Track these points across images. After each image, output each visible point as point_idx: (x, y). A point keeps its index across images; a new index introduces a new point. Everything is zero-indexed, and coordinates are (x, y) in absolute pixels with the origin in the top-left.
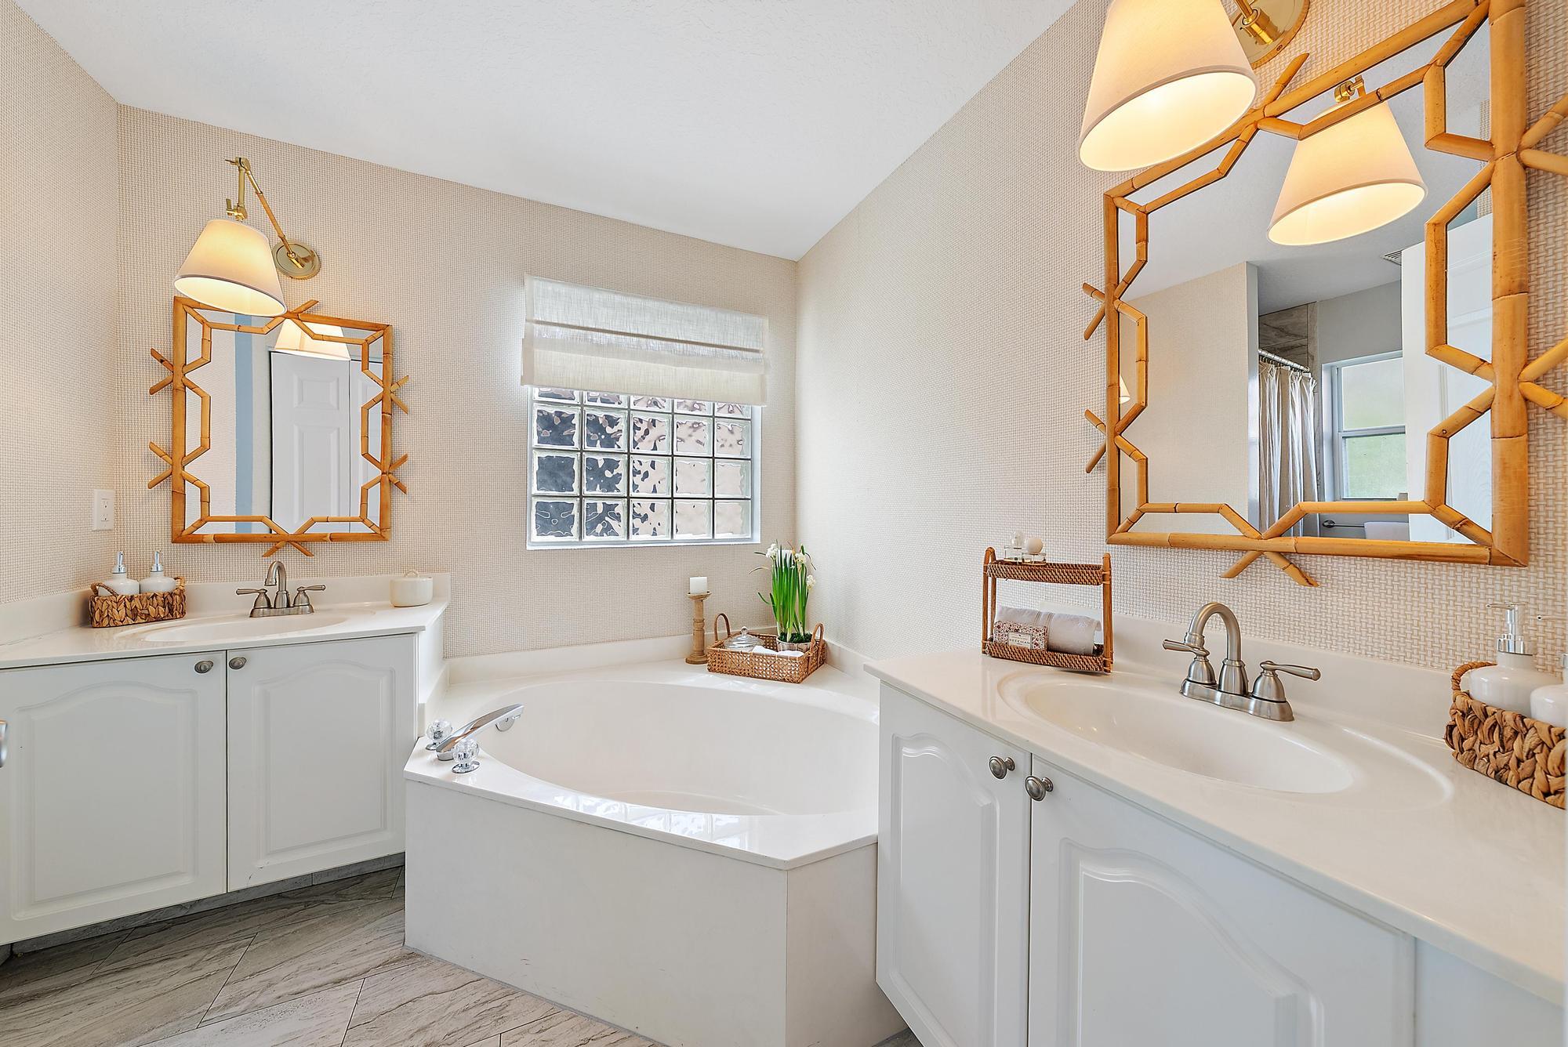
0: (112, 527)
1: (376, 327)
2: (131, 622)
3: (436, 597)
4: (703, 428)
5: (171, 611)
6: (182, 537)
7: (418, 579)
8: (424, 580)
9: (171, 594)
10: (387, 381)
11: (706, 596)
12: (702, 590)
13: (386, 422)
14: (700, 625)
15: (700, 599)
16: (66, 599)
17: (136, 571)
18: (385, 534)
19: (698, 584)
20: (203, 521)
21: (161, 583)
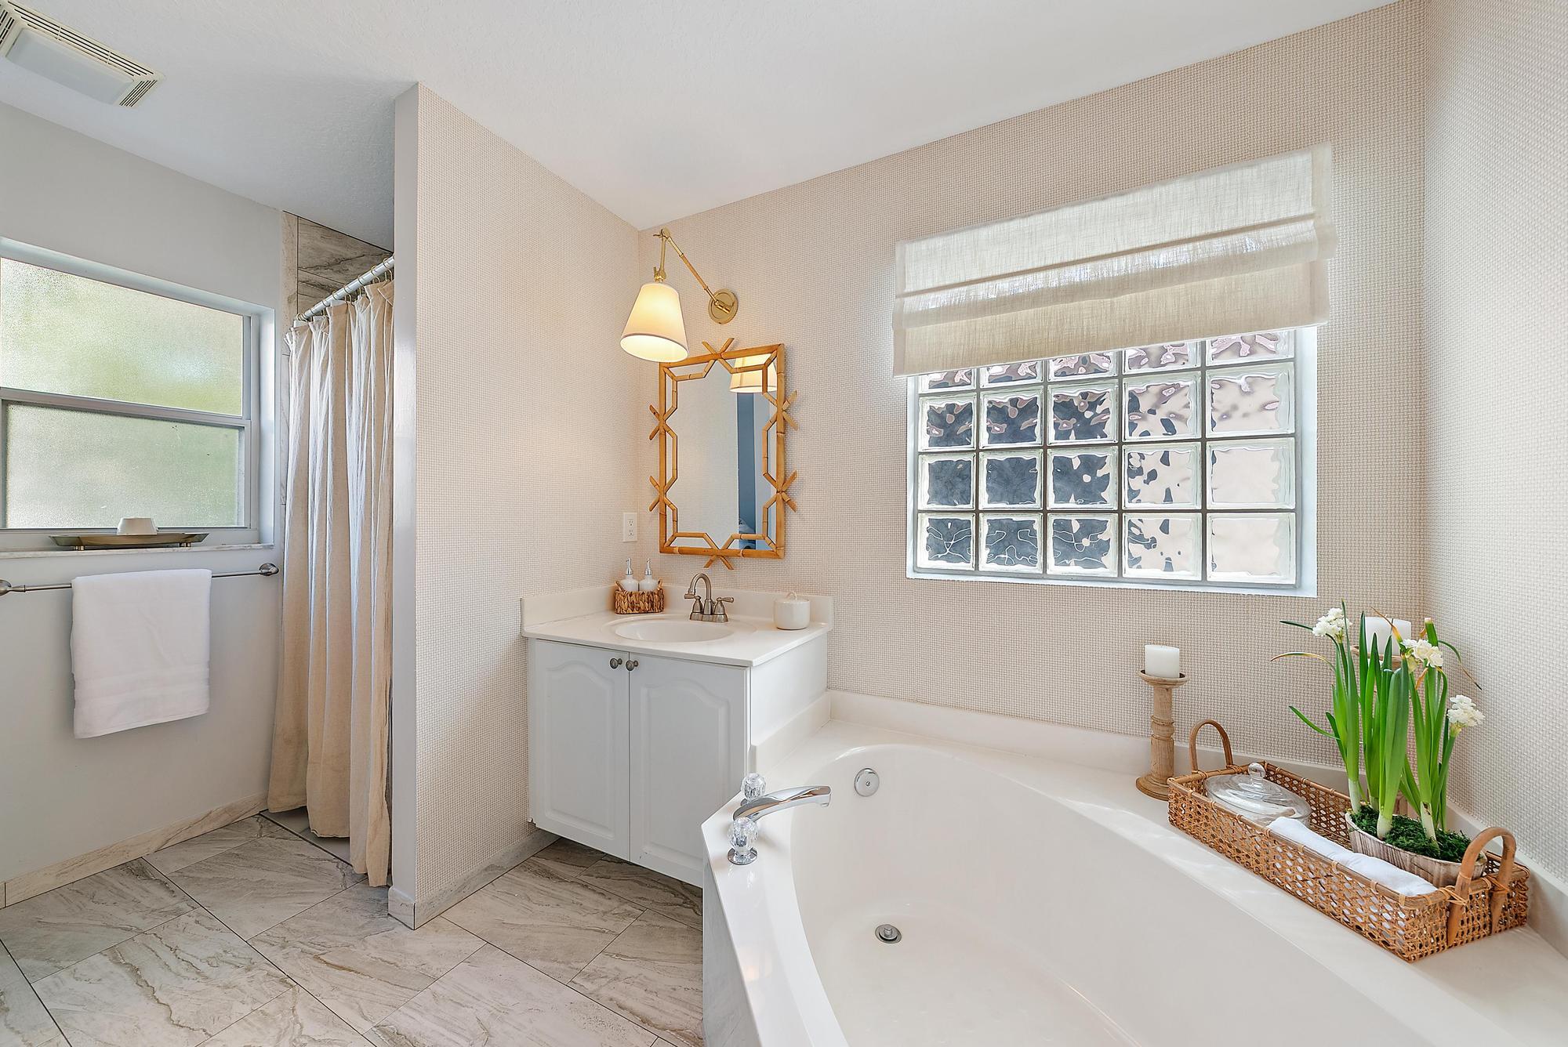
0: (636, 540)
1: (771, 349)
2: (631, 612)
3: (814, 619)
4: (1186, 391)
5: (652, 606)
6: (666, 549)
7: (793, 602)
8: (802, 603)
9: (652, 593)
10: (780, 400)
11: (1175, 684)
12: (1170, 671)
13: (782, 442)
14: (1165, 731)
15: (1164, 686)
16: (603, 590)
17: (639, 575)
18: (781, 553)
19: (1162, 658)
20: (674, 537)
21: (649, 584)
